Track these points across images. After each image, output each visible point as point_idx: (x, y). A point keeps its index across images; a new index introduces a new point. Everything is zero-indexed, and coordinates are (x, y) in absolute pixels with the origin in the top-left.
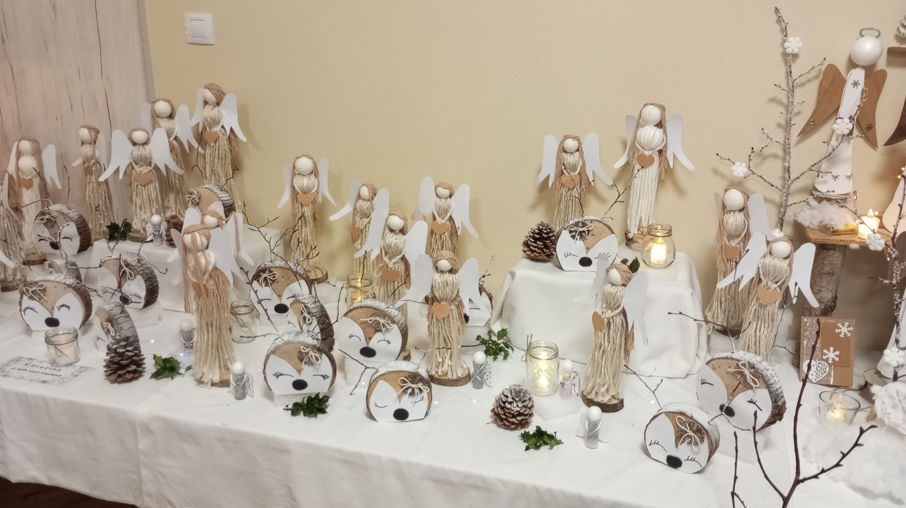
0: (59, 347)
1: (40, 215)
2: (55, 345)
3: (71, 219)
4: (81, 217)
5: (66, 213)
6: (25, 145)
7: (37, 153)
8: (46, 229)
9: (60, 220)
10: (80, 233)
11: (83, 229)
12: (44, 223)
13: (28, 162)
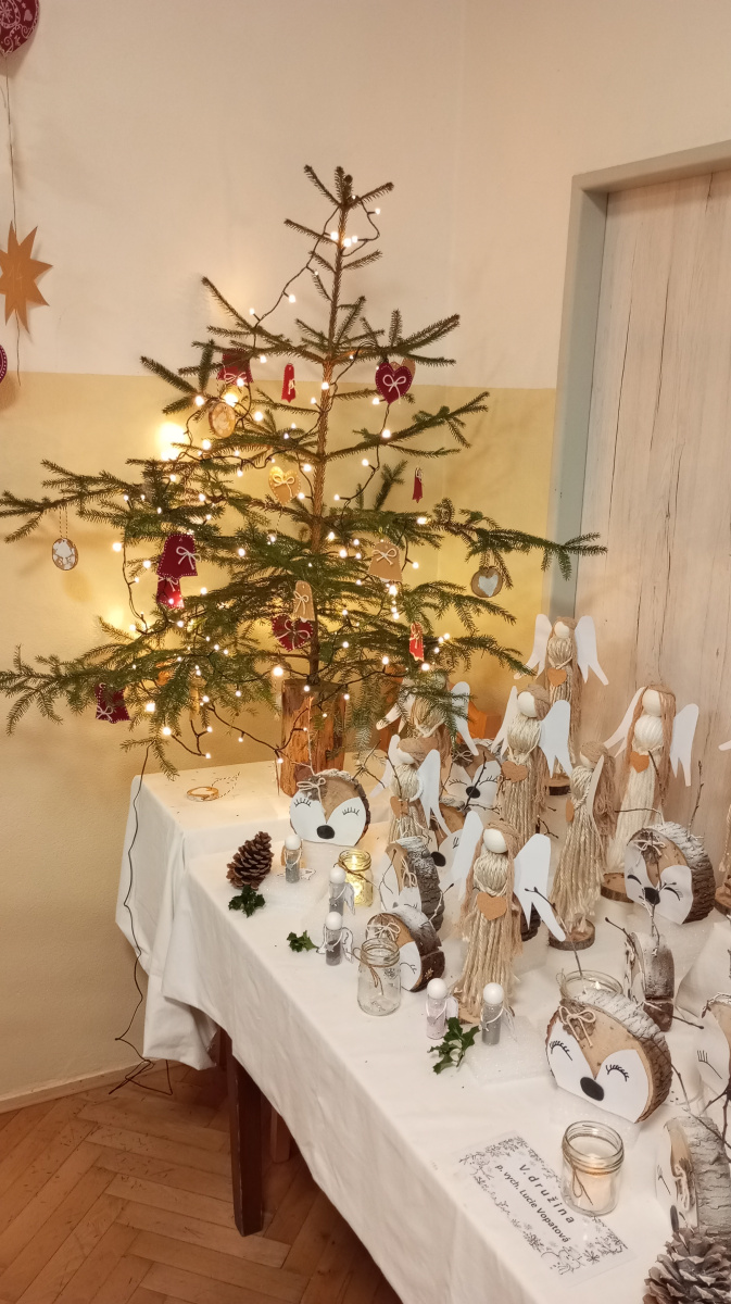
0: (581, 1176)
1: (639, 836)
2: (575, 1168)
3: (686, 860)
4: (706, 859)
5: (681, 846)
6: (653, 698)
7: (668, 714)
8: (643, 861)
9: (669, 854)
10: (695, 891)
11: (704, 884)
12: (643, 852)
13: (649, 728)
